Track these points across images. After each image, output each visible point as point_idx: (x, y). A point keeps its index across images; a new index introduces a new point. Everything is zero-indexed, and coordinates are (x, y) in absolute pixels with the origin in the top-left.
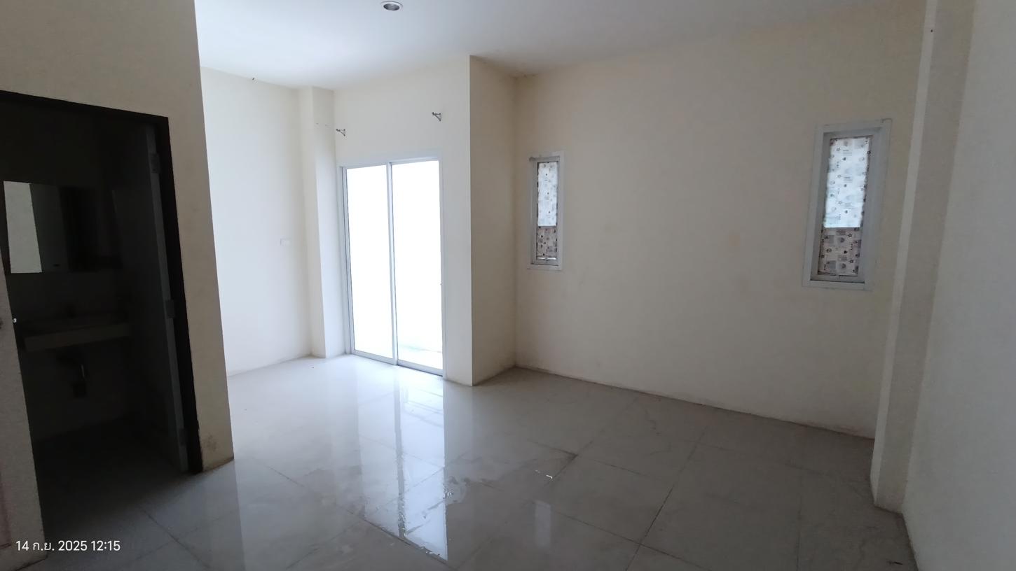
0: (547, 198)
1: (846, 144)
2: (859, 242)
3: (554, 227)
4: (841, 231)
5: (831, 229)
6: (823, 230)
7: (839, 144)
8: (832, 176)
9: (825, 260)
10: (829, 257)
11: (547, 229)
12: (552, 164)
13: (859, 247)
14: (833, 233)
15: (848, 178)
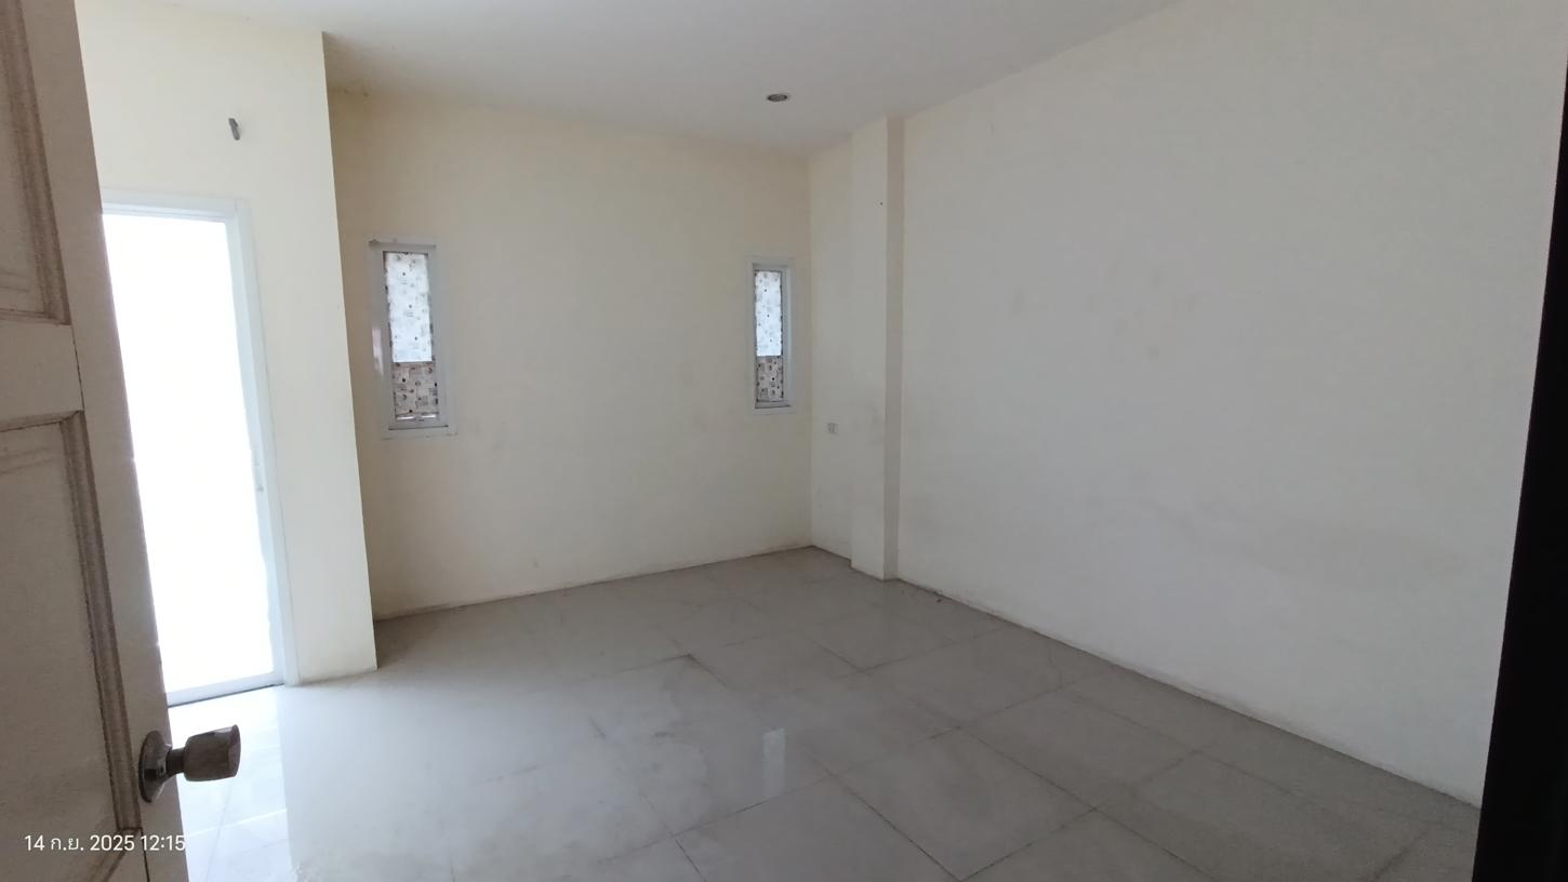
0: (410, 315)
1: (765, 276)
2: (782, 369)
3: (428, 363)
4: (769, 359)
5: (761, 357)
6: (757, 358)
7: (760, 275)
8: (759, 306)
9: (761, 387)
10: (764, 384)
11: (414, 367)
12: (414, 257)
13: (782, 373)
14: (764, 361)
15: (769, 309)
